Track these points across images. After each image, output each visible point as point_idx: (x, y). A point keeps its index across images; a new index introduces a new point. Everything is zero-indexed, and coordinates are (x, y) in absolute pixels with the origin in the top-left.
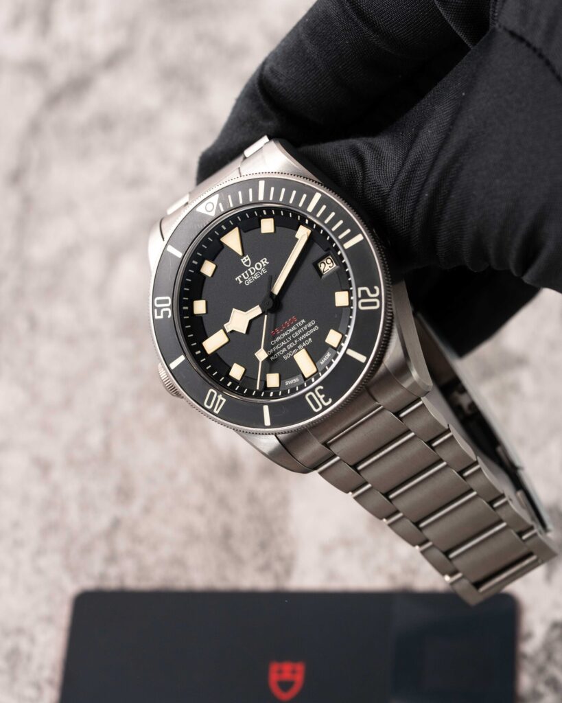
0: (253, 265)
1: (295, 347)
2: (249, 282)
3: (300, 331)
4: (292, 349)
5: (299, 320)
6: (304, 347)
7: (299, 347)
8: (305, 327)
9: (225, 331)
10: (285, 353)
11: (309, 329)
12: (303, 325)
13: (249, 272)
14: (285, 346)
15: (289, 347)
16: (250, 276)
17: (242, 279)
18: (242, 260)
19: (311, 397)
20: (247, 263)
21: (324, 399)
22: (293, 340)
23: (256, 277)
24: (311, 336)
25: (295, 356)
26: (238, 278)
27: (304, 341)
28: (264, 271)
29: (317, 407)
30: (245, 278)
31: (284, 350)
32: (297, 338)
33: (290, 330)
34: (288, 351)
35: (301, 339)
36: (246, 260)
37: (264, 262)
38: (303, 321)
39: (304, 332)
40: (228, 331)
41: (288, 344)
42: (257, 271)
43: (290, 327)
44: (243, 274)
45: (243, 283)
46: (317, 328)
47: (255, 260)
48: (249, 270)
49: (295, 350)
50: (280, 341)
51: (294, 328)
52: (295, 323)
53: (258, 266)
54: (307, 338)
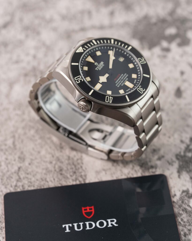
0: (99, 64)
1: (124, 82)
2: (100, 69)
3: (123, 77)
4: (123, 82)
5: (121, 75)
6: (126, 81)
7: (125, 81)
8: (124, 76)
9: (100, 83)
10: (121, 84)
11: (125, 76)
12: (123, 75)
13: (99, 67)
14: (120, 82)
15: (122, 82)
16: (100, 67)
17: (97, 69)
18: (95, 64)
19: (139, 89)
20: (97, 64)
21: (143, 89)
22: (122, 80)
23: (102, 67)
24: (127, 77)
25: (125, 84)
26: (96, 69)
27: (125, 79)
28: (103, 65)
29: (142, 92)
30: (98, 68)
31: (121, 83)
32: (123, 79)
33: (120, 78)
34: (122, 83)
35: (124, 79)
36: (96, 64)
37: (102, 63)
38: (122, 75)
39: (124, 77)
40: (101, 82)
41: (121, 81)
42: (101, 66)
43: (119, 77)
44: (97, 68)
45: (98, 70)
46: (127, 75)
47: (99, 63)
48: (99, 66)
49: (124, 83)
50: (118, 81)
51: (120, 77)
52: (120, 76)
53: (101, 64)
54: (126, 78)
